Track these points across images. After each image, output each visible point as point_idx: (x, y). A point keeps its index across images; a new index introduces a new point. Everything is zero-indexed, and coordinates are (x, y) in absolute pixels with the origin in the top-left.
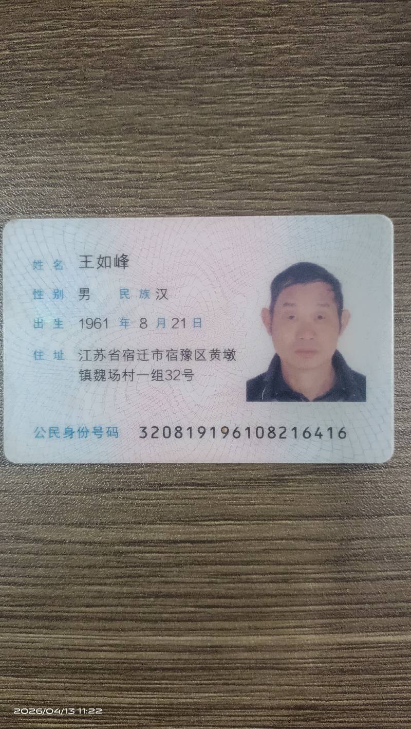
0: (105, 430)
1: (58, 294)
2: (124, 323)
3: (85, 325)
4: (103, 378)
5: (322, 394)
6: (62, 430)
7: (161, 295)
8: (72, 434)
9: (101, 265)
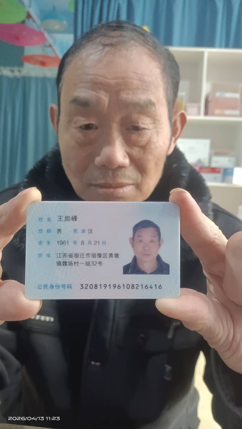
0: (66, 286)
1: (49, 231)
2: (75, 243)
3: (59, 243)
4: (66, 265)
5: (153, 271)
6: (49, 286)
7: (90, 232)
8: (53, 288)
9: (66, 220)
